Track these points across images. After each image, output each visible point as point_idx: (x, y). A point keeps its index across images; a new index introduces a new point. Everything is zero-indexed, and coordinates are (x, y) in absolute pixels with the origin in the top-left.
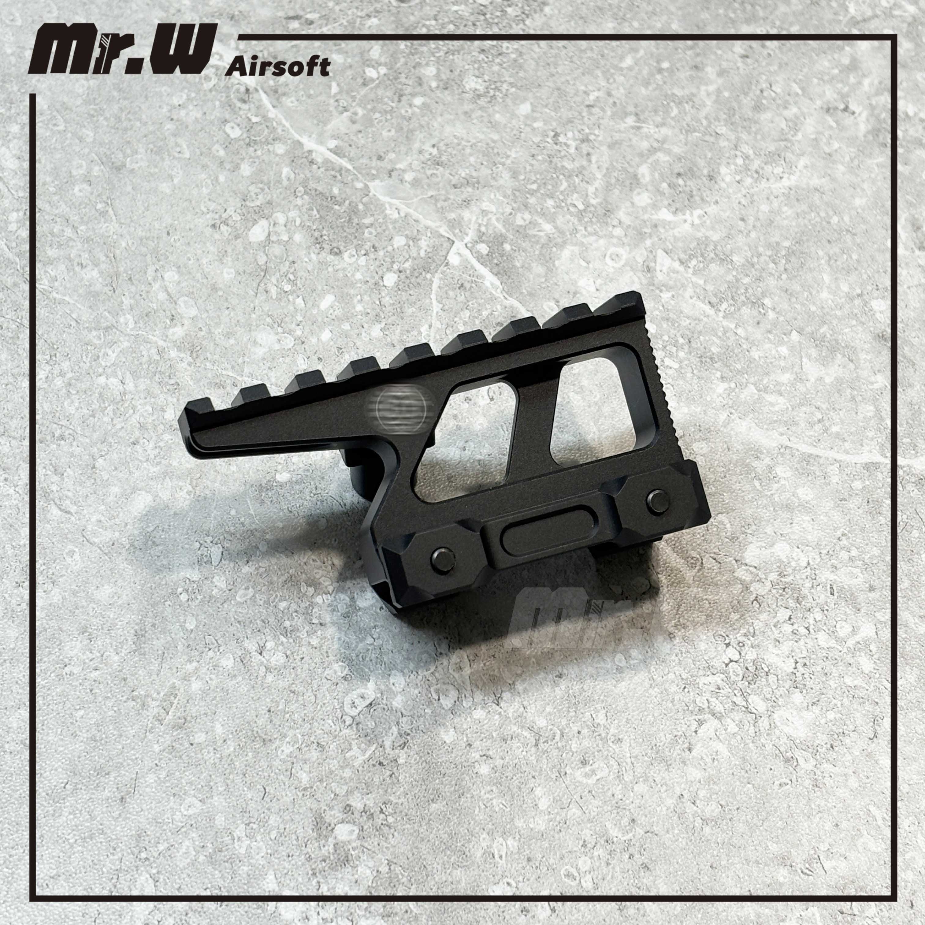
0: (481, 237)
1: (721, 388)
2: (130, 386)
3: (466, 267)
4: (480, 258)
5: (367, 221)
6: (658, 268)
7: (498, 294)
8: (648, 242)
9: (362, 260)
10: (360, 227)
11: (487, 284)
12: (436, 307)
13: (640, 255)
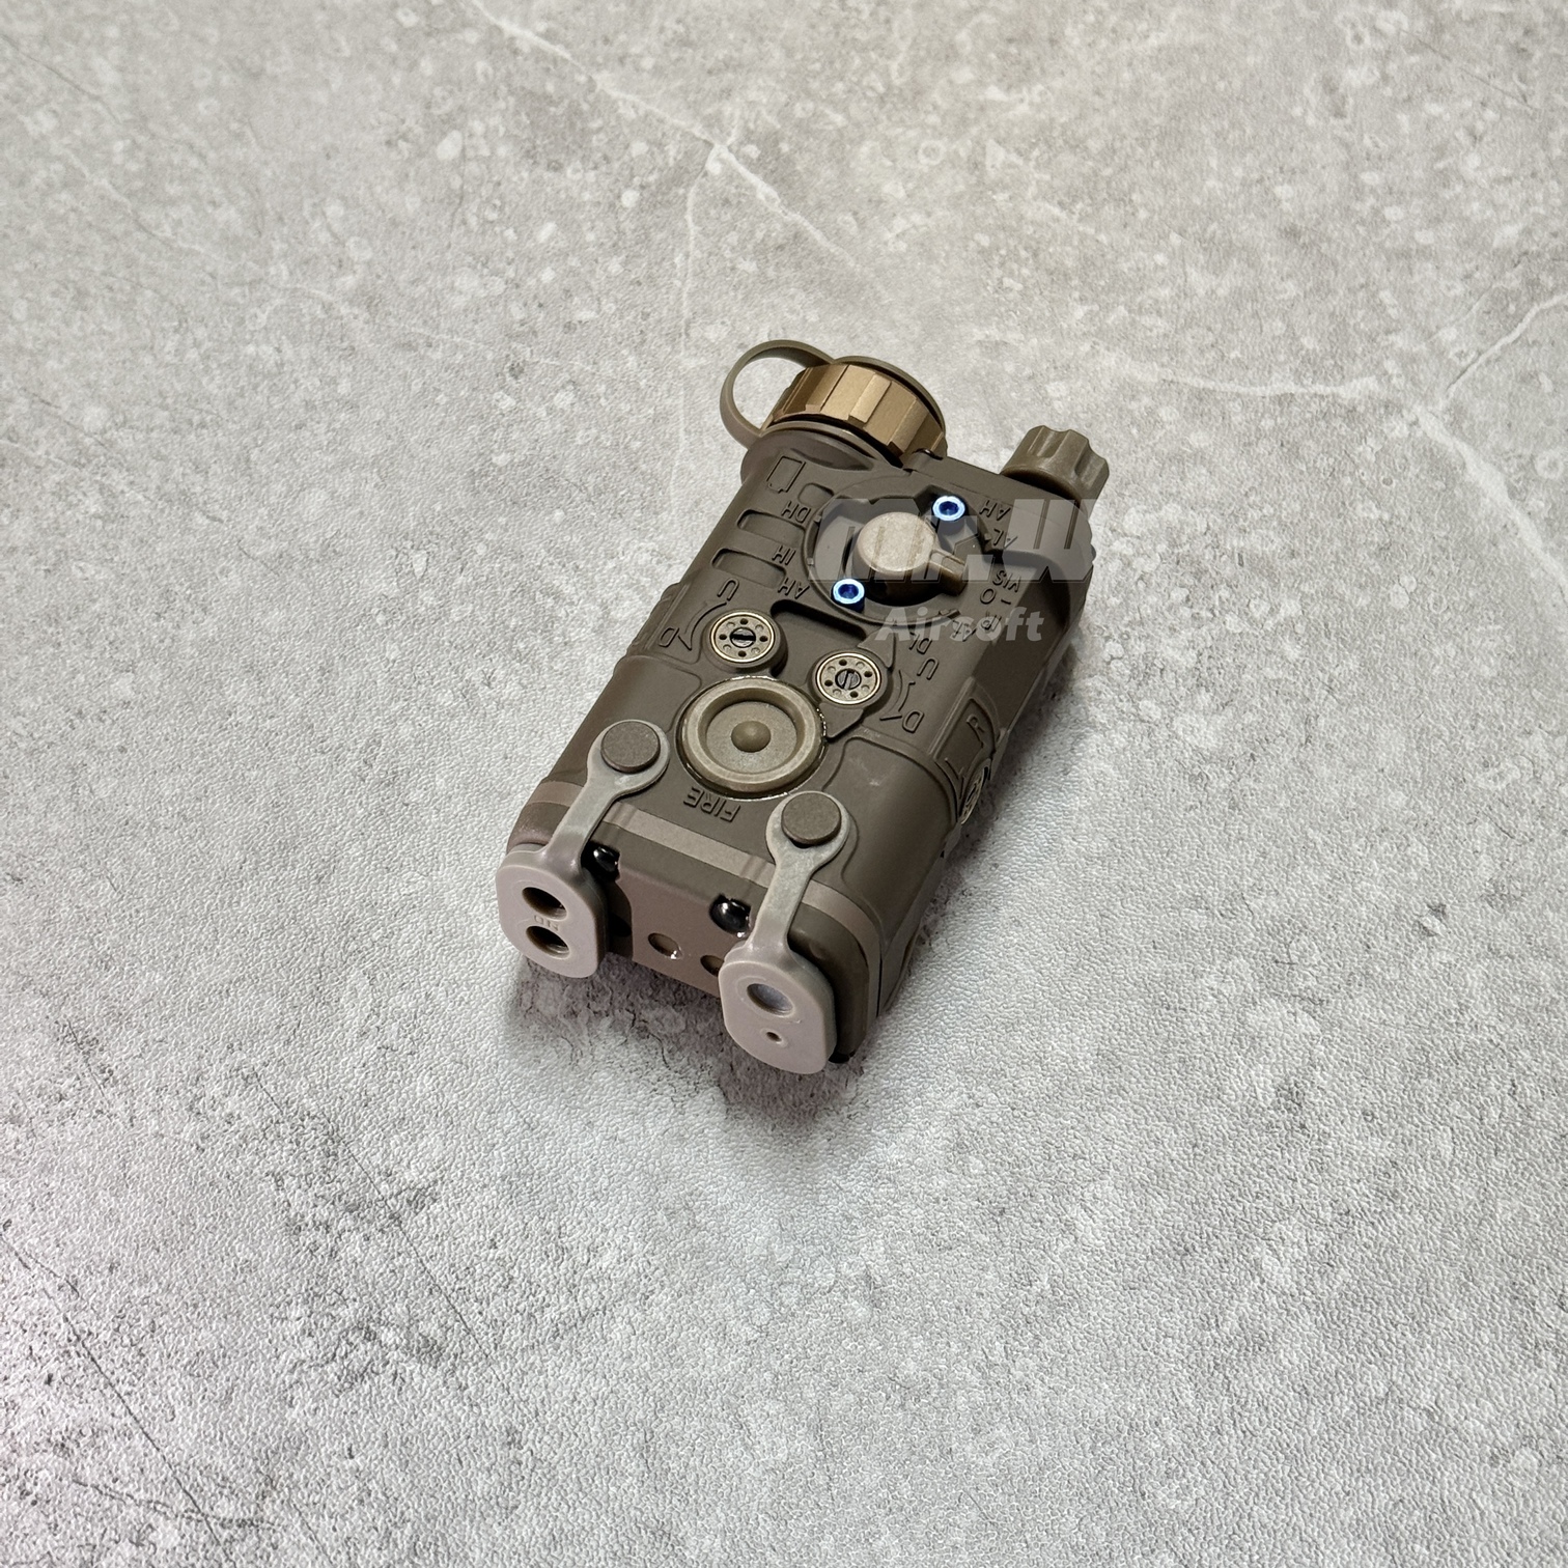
0: (748, 136)
1: (1080, 312)
2: (289, 352)
3: (731, 176)
4: (750, 164)
5: (595, 124)
6: (988, 163)
7: (776, 208)
8: (974, 131)
9: (591, 176)
10: (585, 133)
11: (761, 196)
12: (693, 230)
13: (963, 149)
